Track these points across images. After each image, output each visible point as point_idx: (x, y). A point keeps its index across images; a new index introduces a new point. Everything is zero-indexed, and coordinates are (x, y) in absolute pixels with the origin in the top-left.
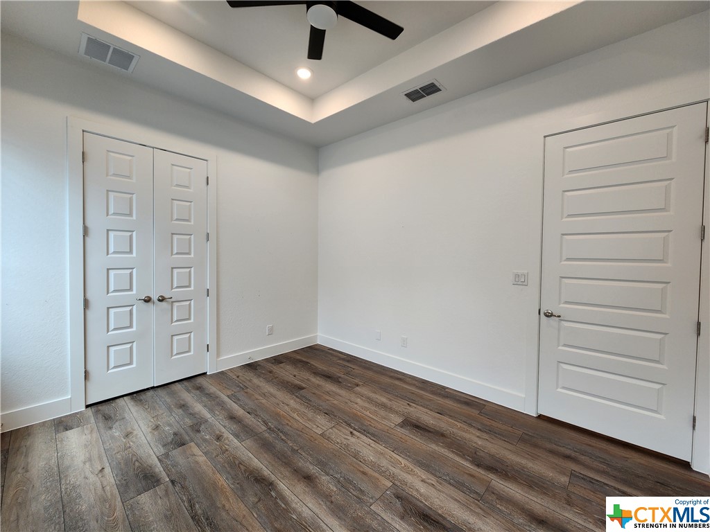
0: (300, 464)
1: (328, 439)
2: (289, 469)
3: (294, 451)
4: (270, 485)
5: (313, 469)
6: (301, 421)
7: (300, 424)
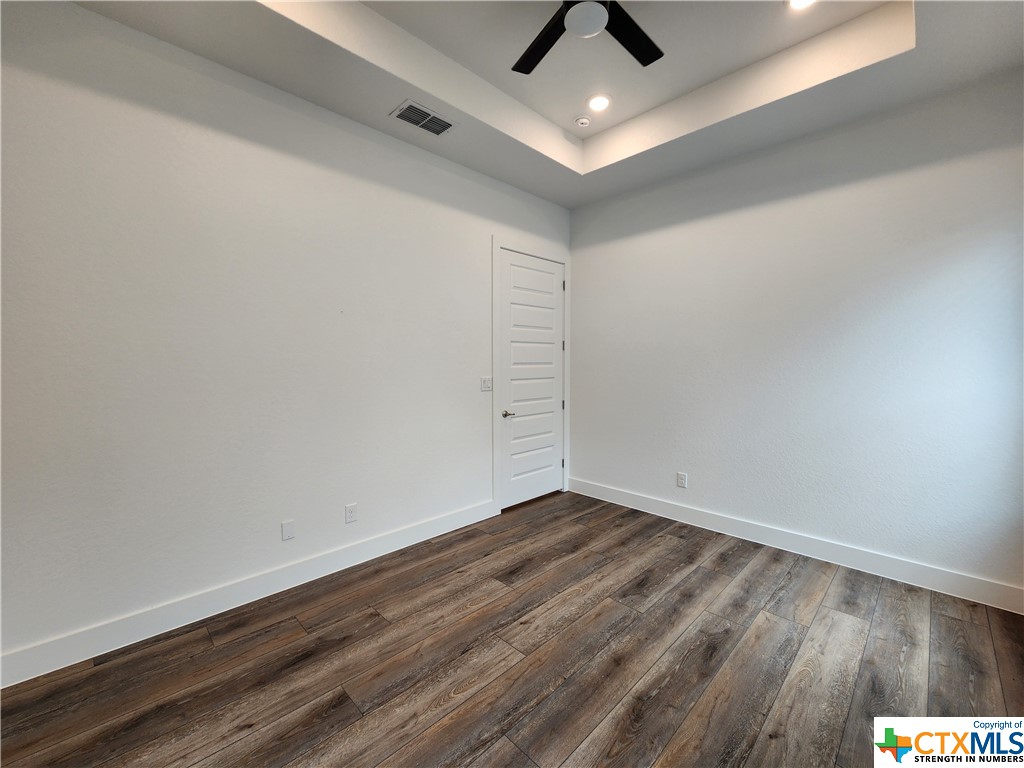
0: (594, 672)
1: (536, 646)
2: (606, 683)
3: (567, 683)
4: (640, 699)
5: (602, 658)
6: (483, 684)
7: (493, 684)
